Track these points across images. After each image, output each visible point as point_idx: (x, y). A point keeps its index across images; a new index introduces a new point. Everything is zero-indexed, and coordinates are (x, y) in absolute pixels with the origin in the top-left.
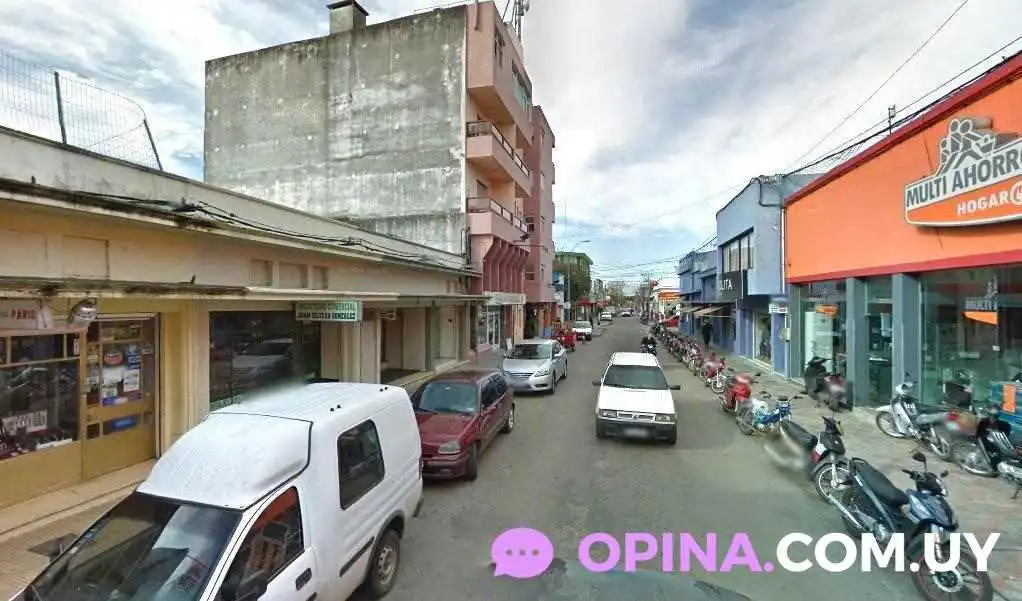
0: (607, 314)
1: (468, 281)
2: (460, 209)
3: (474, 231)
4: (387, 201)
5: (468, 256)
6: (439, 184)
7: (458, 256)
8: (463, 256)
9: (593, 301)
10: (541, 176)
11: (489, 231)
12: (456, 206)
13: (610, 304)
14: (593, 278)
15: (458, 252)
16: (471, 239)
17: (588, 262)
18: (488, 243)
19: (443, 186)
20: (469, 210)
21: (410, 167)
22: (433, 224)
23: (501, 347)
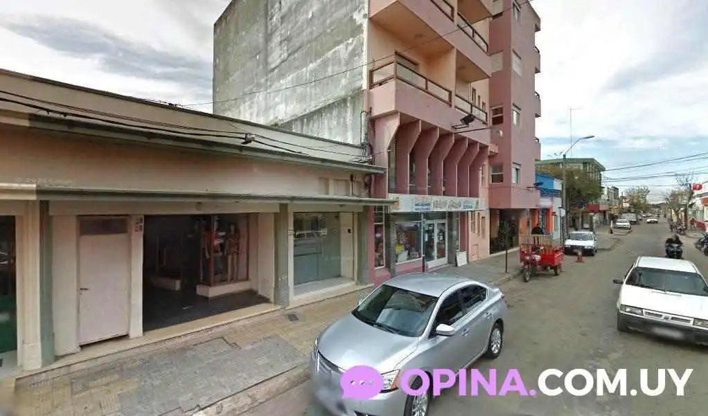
0: (624, 222)
1: (370, 180)
2: (361, 87)
3: (375, 113)
4: (302, 99)
5: (369, 146)
6: (343, 62)
7: (356, 147)
8: (362, 146)
9: (602, 208)
10: (514, 57)
11: (393, 108)
12: (358, 84)
13: (629, 211)
14: (607, 185)
15: (357, 143)
16: (373, 123)
17: (600, 169)
18: (393, 125)
19: (347, 64)
20: (371, 85)
21: (318, 55)
22: (335, 113)
23: (449, 262)
